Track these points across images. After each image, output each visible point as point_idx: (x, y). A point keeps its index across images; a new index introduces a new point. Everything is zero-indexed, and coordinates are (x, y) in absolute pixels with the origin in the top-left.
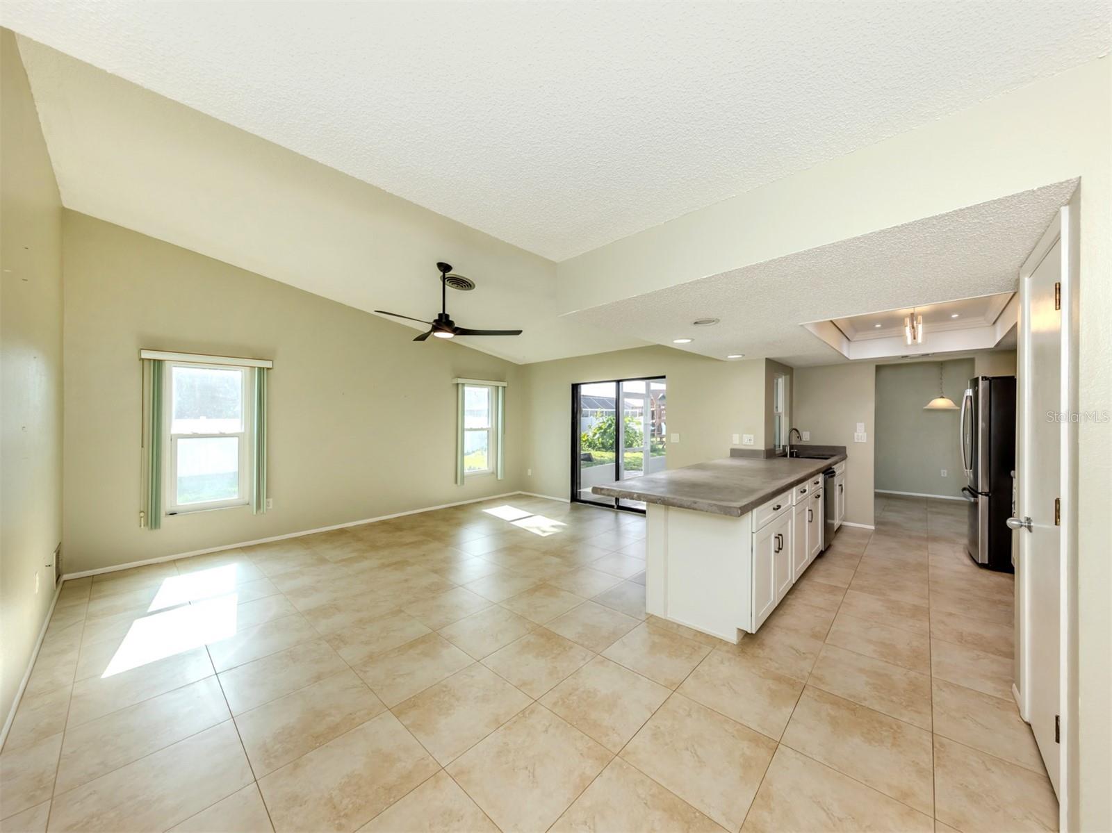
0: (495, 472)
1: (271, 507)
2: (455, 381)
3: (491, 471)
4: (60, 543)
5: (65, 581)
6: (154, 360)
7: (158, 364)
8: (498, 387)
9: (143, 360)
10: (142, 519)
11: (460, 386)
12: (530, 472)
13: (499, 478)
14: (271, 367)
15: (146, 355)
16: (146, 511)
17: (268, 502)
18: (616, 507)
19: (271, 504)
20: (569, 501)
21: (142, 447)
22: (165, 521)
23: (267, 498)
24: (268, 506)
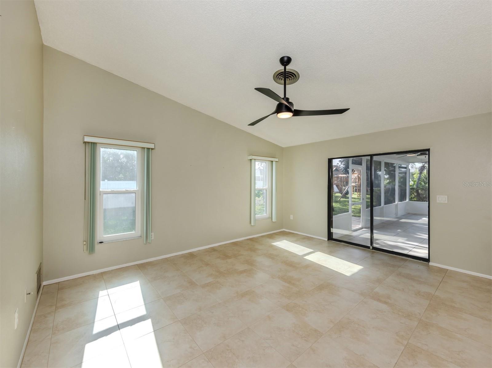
0: (271, 217)
1: (153, 238)
2: (250, 157)
3: (268, 216)
4: (41, 263)
5: (44, 286)
6: (91, 143)
7: (94, 145)
8: (272, 161)
9: (85, 143)
10: (85, 246)
11: (253, 161)
12: (292, 217)
13: (274, 220)
14: (154, 148)
15: (87, 139)
16: (87, 240)
17: (151, 235)
18: (371, 248)
19: (153, 236)
20: (327, 240)
21: (85, 199)
22: (97, 247)
23: (151, 232)
24: (151, 238)
